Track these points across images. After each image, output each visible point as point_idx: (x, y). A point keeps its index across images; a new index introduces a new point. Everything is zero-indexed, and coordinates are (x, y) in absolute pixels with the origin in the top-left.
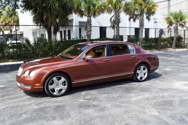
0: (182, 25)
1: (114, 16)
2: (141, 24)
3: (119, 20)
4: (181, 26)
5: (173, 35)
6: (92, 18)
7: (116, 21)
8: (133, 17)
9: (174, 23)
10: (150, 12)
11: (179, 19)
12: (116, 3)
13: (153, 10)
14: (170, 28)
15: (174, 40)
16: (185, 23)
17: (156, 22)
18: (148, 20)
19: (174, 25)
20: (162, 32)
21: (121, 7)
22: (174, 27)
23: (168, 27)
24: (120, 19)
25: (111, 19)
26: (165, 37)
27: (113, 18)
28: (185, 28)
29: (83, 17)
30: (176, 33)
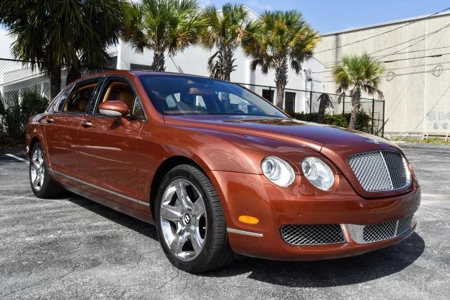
0: (369, 87)
1: (218, 54)
2: (280, 77)
3: (231, 65)
4: (368, 90)
5: (349, 109)
6: (166, 53)
7: (222, 66)
8: (260, 62)
9: (351, 83)
10: (302, 53)
11: (363, 74)
12: (224, 23)
13: (309, 47)
14: (344, 93)
15: (351, 119)
16: (375, 83)
17: (310, 80)
18: (295, 71)
19: (351, 88)
20: (325, 99)
21: (239, 32)
22: (352, 91)
23: (340, 90)
24: (233, 61)
25: (210, 62)
26: (332, 114)
27: (216, 59)
28: (377, 93)
29: (142, 51)
30: (356, 105)
